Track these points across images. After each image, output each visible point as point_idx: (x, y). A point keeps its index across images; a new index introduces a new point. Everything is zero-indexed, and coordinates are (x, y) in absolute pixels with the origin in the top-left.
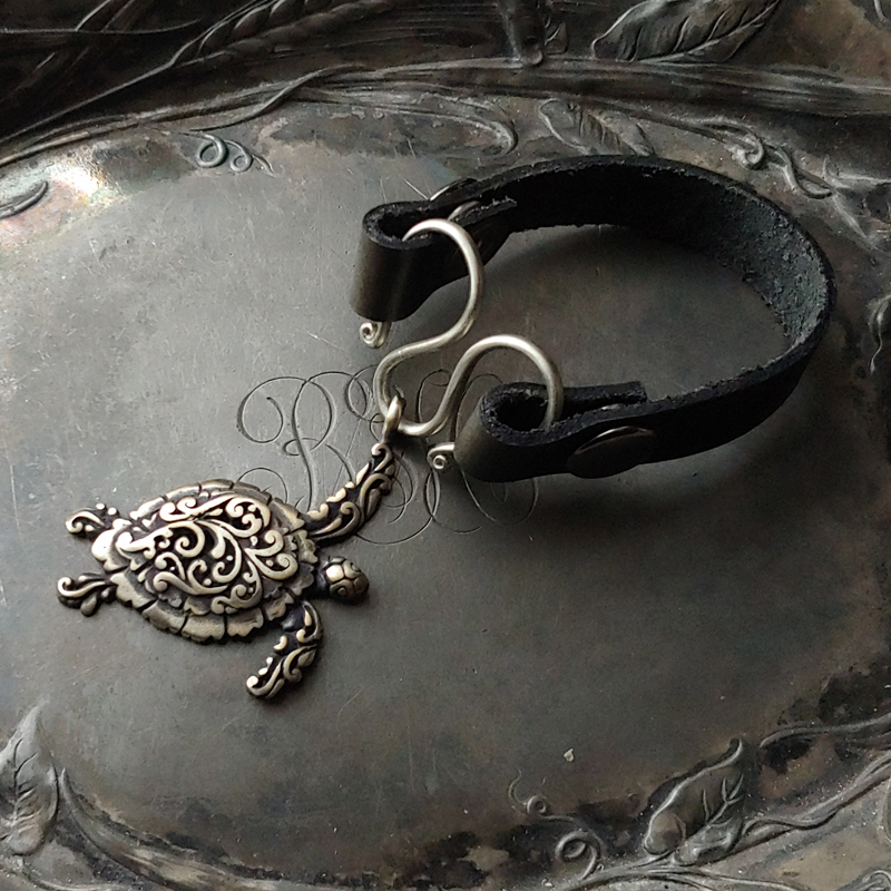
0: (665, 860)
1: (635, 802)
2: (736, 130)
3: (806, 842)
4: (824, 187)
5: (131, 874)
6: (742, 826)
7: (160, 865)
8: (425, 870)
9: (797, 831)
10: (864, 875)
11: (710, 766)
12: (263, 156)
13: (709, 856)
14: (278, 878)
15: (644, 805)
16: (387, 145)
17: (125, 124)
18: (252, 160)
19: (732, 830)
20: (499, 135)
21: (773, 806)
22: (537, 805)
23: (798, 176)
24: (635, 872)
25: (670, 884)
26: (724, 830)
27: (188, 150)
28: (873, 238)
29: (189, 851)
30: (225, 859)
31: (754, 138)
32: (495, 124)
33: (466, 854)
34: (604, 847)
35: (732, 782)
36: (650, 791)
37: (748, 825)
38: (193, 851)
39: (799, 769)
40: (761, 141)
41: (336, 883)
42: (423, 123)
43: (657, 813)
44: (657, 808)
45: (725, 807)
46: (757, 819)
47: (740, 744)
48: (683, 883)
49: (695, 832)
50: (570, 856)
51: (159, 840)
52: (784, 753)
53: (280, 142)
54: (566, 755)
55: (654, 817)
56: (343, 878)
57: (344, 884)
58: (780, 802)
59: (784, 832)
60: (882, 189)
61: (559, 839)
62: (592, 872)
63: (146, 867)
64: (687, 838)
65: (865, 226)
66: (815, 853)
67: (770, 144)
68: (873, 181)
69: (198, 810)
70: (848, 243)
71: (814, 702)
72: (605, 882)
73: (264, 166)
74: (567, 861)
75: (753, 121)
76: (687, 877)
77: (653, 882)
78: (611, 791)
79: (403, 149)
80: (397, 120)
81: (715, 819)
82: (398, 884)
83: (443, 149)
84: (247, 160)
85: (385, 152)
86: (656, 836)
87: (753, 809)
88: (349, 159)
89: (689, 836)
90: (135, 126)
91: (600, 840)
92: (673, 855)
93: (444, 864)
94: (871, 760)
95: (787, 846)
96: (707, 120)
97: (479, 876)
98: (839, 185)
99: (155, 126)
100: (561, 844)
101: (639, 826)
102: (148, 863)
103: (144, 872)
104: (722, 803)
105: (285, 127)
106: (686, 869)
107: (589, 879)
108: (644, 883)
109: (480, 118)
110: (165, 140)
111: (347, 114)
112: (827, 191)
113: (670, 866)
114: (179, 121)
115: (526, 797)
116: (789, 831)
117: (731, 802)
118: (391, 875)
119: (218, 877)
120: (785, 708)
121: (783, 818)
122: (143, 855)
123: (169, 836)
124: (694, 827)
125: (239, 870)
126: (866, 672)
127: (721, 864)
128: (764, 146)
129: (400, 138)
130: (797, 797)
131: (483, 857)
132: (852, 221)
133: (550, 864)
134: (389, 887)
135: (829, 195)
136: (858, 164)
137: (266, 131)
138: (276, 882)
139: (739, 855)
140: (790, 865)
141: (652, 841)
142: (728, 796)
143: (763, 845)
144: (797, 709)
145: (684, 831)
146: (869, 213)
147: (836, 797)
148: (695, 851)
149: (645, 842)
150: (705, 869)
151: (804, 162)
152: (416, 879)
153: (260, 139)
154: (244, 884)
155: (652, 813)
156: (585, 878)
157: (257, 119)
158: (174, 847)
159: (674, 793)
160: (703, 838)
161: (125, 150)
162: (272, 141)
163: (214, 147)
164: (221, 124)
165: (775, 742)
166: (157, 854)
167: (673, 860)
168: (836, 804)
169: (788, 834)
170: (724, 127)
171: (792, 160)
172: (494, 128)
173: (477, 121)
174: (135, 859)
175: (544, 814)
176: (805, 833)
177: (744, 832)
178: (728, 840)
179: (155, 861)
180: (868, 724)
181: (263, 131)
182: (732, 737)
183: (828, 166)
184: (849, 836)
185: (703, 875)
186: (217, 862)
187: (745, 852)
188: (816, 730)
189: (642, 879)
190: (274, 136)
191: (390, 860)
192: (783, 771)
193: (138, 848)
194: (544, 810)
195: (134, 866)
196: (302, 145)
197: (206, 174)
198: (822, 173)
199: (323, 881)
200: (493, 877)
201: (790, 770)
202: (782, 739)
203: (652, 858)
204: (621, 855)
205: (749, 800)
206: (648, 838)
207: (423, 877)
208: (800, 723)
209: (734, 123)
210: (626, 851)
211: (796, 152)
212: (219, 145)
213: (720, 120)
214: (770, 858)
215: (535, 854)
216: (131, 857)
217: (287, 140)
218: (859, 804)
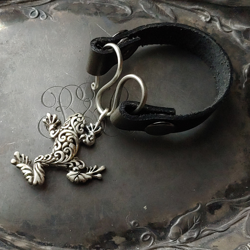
0: (175, 241)
1: (166, 223)
2: (202, 10)
3: (220, 236)
4: (229, 29)
5: (5, 244)
6: (200, 231)
7: (14, 241)
8: (99, 244)
9: (217, 233)
10: (238, 247)
11: (190, 212)
12: (51, 15)
13: (190, 240)
14: (52, 246)
15: (169, 224)
16: (91, 12)
17: (6, 4)
18: (47, 16)
19: (197, 232)
20: (127, 10)
21: (210, 225)
22: (135, 223)
23: (222, 25)
24: (166, 245)
25: (177, 249)
26: (194, 232)
27: (27, 13)
28: (244, 46)
29: (23, 237)
30: (35, 240)
31: (207, 13)
32: (125, 6)
33: (112, 239)
34: (156, 237)
35: (197, 217)
36: (171, 219)
37: (202, 230)
38: (25, 237)
39: (218, 213)
40: (210, 14)
41: (70, 247)
42: (102, 6)
43: (173, 226)
44: (173, 225)
45: (194, 225)
46: (204, 229)
47: (200, 205)
48: (181, 249)
49: (185, 232)
50: (145, 240)
51: (14, 233)
52: (213, 208)
53: (56, 11)
54: (144, 208)
55: (172, 227)
56: (73, 246)
57: (73, 248)
58: (212, 223)
59: (213, 233)
60: (247, 30)
61: (142, 235)
62: (152, 245)
63: (9, 242)
64: (182, 234)
65: (242, 42)
66: (223, 240)
67: (213, 15)
68: (245, 27)
69: (26, 224)
70: (236, 47)
71: (224, 192)
72: (156, 248)
73: (51, 18)
74: (144, 241)
75: (208, 7)
76: (182, 247)
77: (171, 248)
78: (158, 219)
79: (96, 14)
80: (94, 5)
81: (191, 228)
82: (90, 248)
83: (109, 14)
84: (46, 16)
85: (90, 14)
86: (172, 233)
87: (203, 225)
88: (79, 17)
89: (183, 233)
90: (10, 5)
91: (154, 235)
92: (178, 240)
93: (105, 241)
94: (241, 210)
95: (214, 238)
96: (193, 7)
97: (116, 246)
98: (234, 28)
99: (16, 5)
100: (142, 236)
101: (167, 230)
102: (10, 241)
103: (9, 243)
104: (194, 223)
105: (58, 6)
106: (182, 244)
107: (151, 247)
108: (168, 248)
109: (121, 5)
110: (19, 9)
111: (78, 2)
112: (230, 30)
113: (177, 243)
114: (24, 3)
115: (131, 221)
116: (214, 233)
117: (196, 223)
118: (88, 245)
119: (32, 245)
120: (214, 193)
121: (213, 229)
122: (9, 238)
123: (17, 232)
124: (185, 231)
125: (40, 243)
126: (240, 183)
127: (193, 243)
128: (211, 15)
129: (95, 10)
130: (218, 222)
131: (117, 240)
132: (238, 40)
133: (139, 242)
134: (87, 249)
135: (231, 31)
136: (240, 22)
137: (52, 7)
138: (51, 247)
139: (199, 240)
140: (215, 244)
141: (171, 235)
142: (195, 222)
143: (206, 237)
144: (218, 194)
145: (182, 232)
146: (243, 38)
147: (230, 222)
148: (185, 239)
149: (169, 235)
150: (188, 245)
151: (223, 21)
152: (96, 246)
153: (50, 10)
154: (41, 247)
155: (172, 226)
156: (150, 247)
157: (49, 3)
158: (19, 235)
159: (179, 220)
160: (188, 235)
161: (6, 12)
162: (54, 11)
163: (35, 12)
164: (38, 4)
165: (211, 204)
166: (13, 238)
167: (178, 241)
168: (230, 224)
169: (214, 234)
170: (198, 9)
171: (219, 20)
172: (125, 8)
173: (120, 6)
174: (6, 239)
175: (137, 226)
176: (220, 233)
177: (200, 233)
178: (195, 235)
179: (12, 240)
180: (240, 199)
181: (51, 7)
182: (197, 203)
183: (231, 22)
184: (234, 235)
185: (187, 246)
186: (32, 241)
187: (201, 239)
188: (223, 201)
189: (168, 247)
190: (55, 9)
191: (88, 240)
192: (213, 213)
193: (7, 236)
194: (137, 225)
195: (5, 241)
196: (63, 12)
197: (32, 20)
198: (229, 24)
199: (66, 247)
200: (120, 246)
201: (215, 213)
202: (213, 203)
203: (171, 241)
204: (161, 239)
205: (202, 223)
206: (170, 234)
207: (98, 246)
208: (219, 198)
209: (201, 8)
210: (163, 238)
211: (221, 18)
212: (37, 11)
213: (197, 7)
214: (209, 241)
215: (134, 239)
216: (5, 239)
217: (59, 10)
218: (237, 224)
